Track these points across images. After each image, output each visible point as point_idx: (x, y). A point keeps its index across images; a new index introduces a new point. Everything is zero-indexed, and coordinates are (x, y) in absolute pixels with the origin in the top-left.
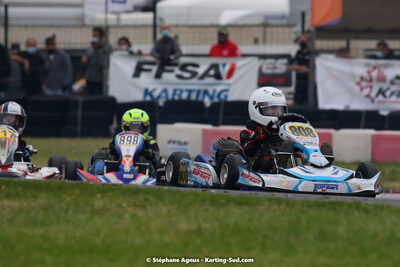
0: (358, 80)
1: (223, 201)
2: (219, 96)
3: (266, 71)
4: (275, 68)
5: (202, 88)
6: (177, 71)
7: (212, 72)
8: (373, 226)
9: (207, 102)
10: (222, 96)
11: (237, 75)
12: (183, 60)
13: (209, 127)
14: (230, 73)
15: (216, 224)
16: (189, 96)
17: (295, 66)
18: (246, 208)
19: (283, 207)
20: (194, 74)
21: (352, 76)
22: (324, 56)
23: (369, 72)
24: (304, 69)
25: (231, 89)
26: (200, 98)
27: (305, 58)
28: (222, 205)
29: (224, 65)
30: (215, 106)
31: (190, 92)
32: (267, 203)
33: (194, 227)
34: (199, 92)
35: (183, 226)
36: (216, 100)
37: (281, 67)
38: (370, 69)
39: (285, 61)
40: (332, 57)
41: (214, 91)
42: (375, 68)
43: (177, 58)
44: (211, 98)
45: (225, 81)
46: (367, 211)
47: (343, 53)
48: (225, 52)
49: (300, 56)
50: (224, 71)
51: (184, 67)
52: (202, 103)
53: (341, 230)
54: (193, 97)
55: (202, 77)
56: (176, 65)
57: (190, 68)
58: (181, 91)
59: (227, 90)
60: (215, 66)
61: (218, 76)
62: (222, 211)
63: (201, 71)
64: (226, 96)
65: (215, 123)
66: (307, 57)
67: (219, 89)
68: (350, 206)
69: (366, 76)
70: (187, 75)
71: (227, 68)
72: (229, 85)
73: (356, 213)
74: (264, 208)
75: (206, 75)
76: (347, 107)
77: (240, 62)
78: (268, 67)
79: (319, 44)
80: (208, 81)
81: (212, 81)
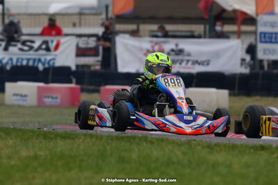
0: (145, 52)
1: (52, 136)
2: (49, 63)
3: (82, 45)
4: (87, 43)
5: (37, 57)
6: (19, 45)
7: (44, 46)
8: (156, 153)
9: (41, 67)
10: (51, 63)
11: (61, 48)
12: (24, 38)
13: (41, 84)
14: (57, 47)
15: (48, 152)
16: (28, 63)
17: (102, 42)
18: (68, 141)
19: (94, 140)
20: (31, 48)
21: (141, 49)
22: (121, 35)
23: (153, 47)
24: (108, 44)
25: (57, 58)
26: (36, 64)
27: (108, 37)
28: (52, 139)
29: (52, 42)
30: (46, 70)
31: (28, 60)
32: (83, 137)
33: (32, 154)
34: (34, 60)
35: (24, 153)
36: (47, 66)
37: (92, 43)
38: (153, 44)
39: (94, 39)
40: (127, 36)
41: (45, 60)
42: (156, 44)
43: (19, 36)
44: (44, 64)
45: (53, 53)
46: (152, 142)
47: (135, 33)
48: (54, 33)
49: (105, 36)
50: (52, 46)
51: (24, 43)
52: (37, 68)
53: (134, 156)
54: (31, 63)
55: (37, 50)
56: (18, 41)
57: (29, 44)
58: (22, 59)
59: (54, 59)
60: (46, 42)
61: (48, 49)
62: (52, 143)
63: (36, 45)
64: (54, 63)
65: (46, 82)
66: (110, 36)
67: (49, 58)
68: (140, 139)
69: (151, 49)
70: (26, 48)
71: (55, 43)
72: (56, 55)
73: (144, 144)
74: (81, 140)
75: (39, 48)
76: (138, 71)
77: (63, 40)
78: (83, 43)
79: (118, 27)
80: (41, 52)
81: (43, 52)
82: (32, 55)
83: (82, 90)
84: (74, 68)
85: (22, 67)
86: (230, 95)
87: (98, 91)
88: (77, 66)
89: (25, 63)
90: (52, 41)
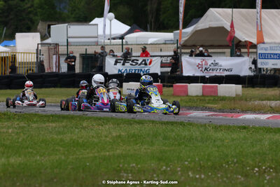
0: (197, 65)
4: (167, 60)
5: (140, 68)
6: (130, 62)
7: (143, 63)
9: (142, 74)
10: (147, 72)
11: (153, 63)
12: (133, 58)
14: (150, 63)
16: (135, 72)
20: (137, 64)
22: (185, 56)
25: (151, 69)
26: (139, 72)
31: (135, 70)
34: (138, 70)
36: (145, 73)
38: (202, 61)
41: (144, 70)
42: (204, 60)
43: (130, 57)
44: (143, 72)
45: (148, 66)
50: (148, 62)
51: (133, 61)
52: (140, 74)
54: (137, 72)
55: (140, 65)
56: (130, 60)
57: (135, 61)
59: (149, 69)
60: (144, 60)
61: (146, 64)
63: (139, 62)
67: (146, 69)
69: (200, 63)
70: (134, 64)
72: (150, 67)
75: (141, 64)
77: (154, 59)
78: (164, 60)
79: (183, 51)
80: (142, 66)
81: (143, 66)
82: (137, 67)
83: (164, 86)
84: (159, 74)
85: (132, 74)
86: (243, 87)
87: (172, 86)
88: (161, 73)
89: (133, 71)
90: (148, 59)
